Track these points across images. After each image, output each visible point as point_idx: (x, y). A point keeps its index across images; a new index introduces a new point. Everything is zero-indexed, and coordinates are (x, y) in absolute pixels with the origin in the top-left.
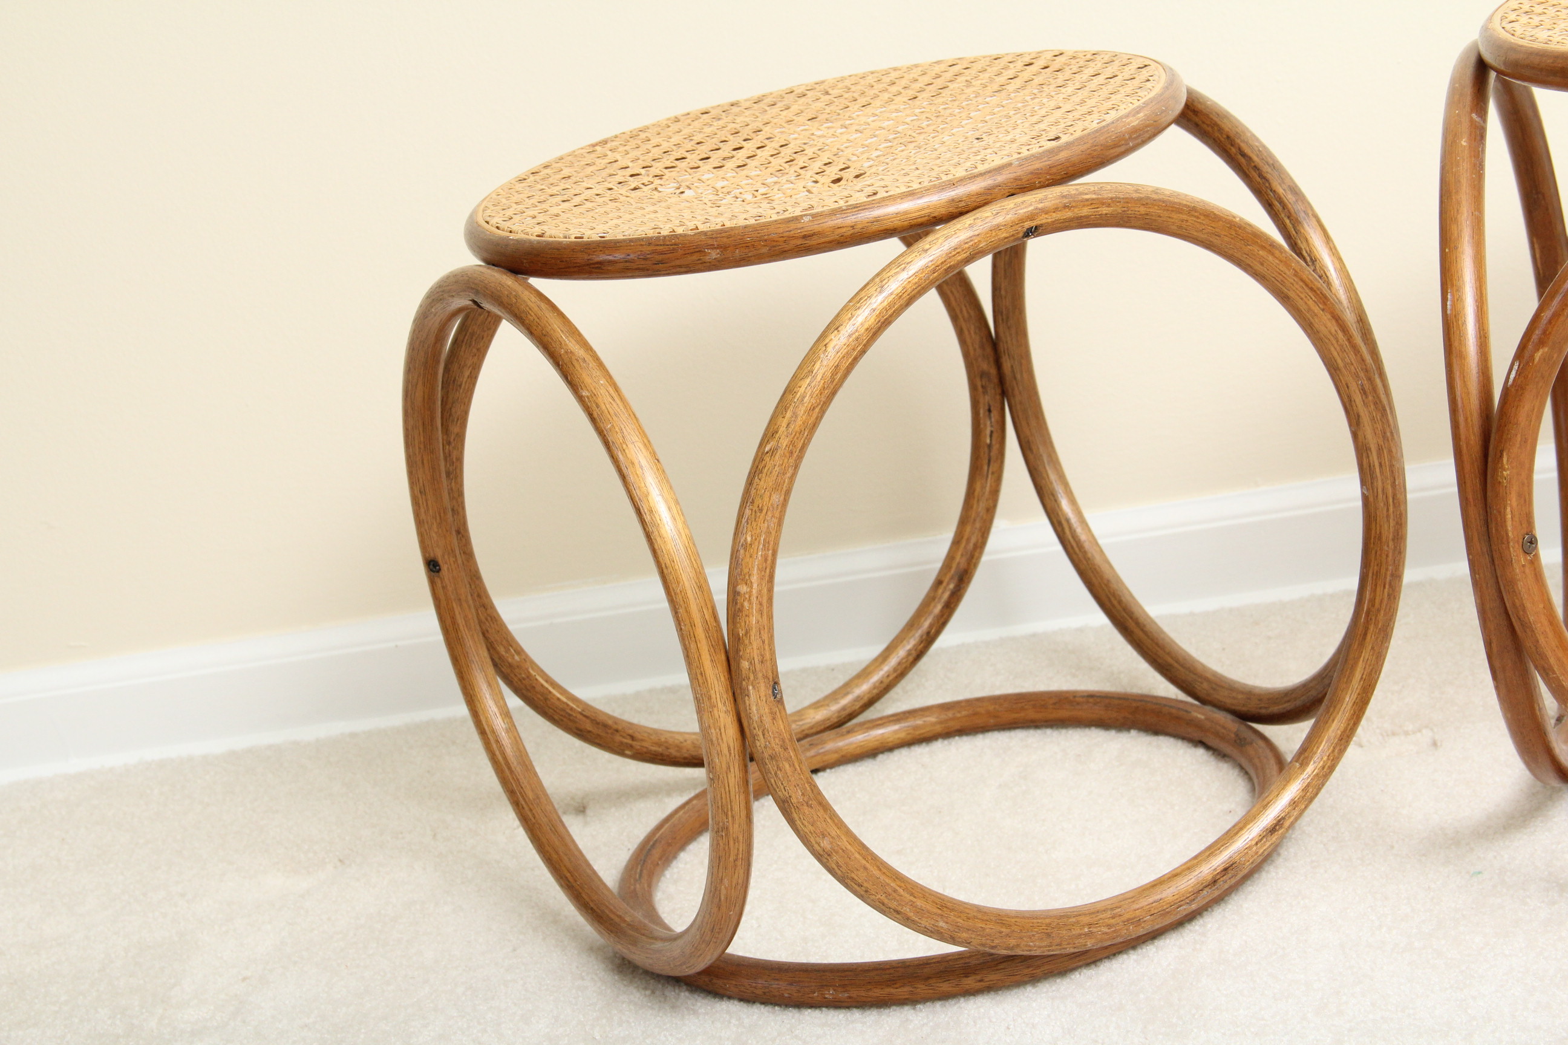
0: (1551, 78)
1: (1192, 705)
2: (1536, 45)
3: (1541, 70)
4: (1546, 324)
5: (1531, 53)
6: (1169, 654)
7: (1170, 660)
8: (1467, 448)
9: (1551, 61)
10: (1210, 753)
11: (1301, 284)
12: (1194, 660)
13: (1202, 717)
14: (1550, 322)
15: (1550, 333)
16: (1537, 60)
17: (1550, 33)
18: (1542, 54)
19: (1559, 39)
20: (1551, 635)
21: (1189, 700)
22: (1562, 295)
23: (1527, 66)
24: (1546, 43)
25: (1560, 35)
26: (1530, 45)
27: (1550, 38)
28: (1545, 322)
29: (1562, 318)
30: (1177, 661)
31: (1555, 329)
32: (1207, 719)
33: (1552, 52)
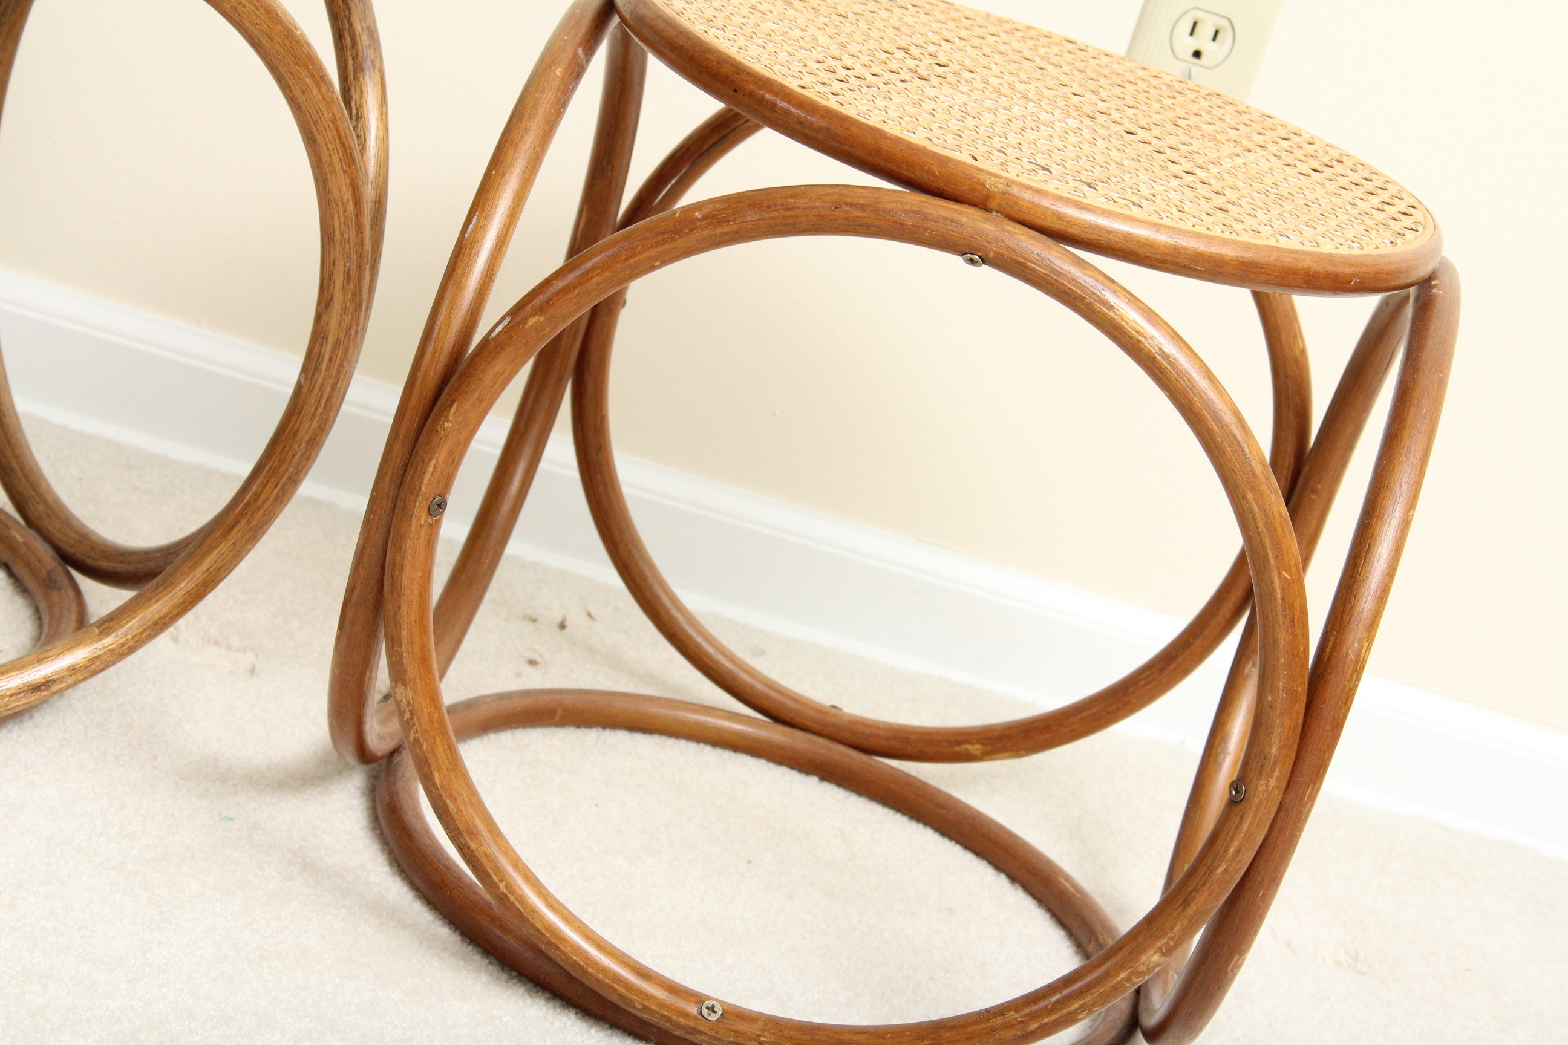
0: (666, 51)
1: (16, 522)
2: (668, 11)
3: (662, 38)
4: (553, 294)
5: (659, 16)
6: (17, 457)
7: (15, 465)
8: (422, 381)
9: (675, 34)
10: (11, 581)
11: (335, 133)
12: (41, 475)
13: (20, 539)
14: (558, 293)
15: (553, 304)
16: (662, 26)
17: (686, 6)
18: (670, 23)
19: (692, 16)
20: (415, 607)
21: (16, 515)
22: (581, 272)
23: (651, 27)
24: (678, 14)
25: (694, 13)
26: (663, 8)
27: (684, 11)
28: (553, 291)
29: (570, 296)
30: (22, 469)
31: (559, 302)
32: (25, 544)
33: (680, 25)
